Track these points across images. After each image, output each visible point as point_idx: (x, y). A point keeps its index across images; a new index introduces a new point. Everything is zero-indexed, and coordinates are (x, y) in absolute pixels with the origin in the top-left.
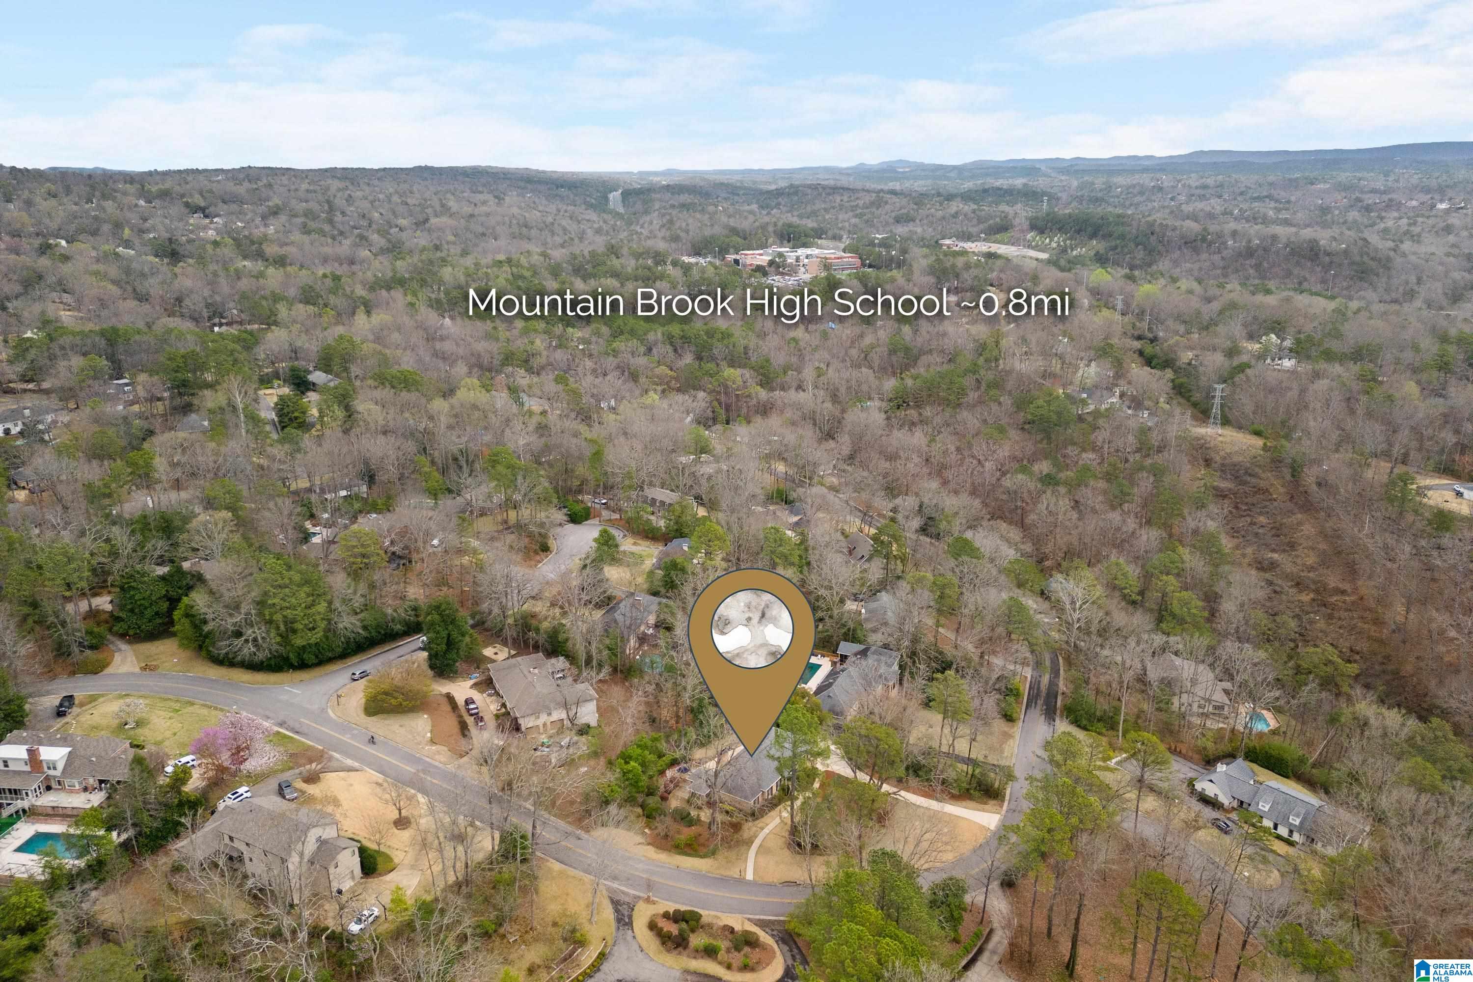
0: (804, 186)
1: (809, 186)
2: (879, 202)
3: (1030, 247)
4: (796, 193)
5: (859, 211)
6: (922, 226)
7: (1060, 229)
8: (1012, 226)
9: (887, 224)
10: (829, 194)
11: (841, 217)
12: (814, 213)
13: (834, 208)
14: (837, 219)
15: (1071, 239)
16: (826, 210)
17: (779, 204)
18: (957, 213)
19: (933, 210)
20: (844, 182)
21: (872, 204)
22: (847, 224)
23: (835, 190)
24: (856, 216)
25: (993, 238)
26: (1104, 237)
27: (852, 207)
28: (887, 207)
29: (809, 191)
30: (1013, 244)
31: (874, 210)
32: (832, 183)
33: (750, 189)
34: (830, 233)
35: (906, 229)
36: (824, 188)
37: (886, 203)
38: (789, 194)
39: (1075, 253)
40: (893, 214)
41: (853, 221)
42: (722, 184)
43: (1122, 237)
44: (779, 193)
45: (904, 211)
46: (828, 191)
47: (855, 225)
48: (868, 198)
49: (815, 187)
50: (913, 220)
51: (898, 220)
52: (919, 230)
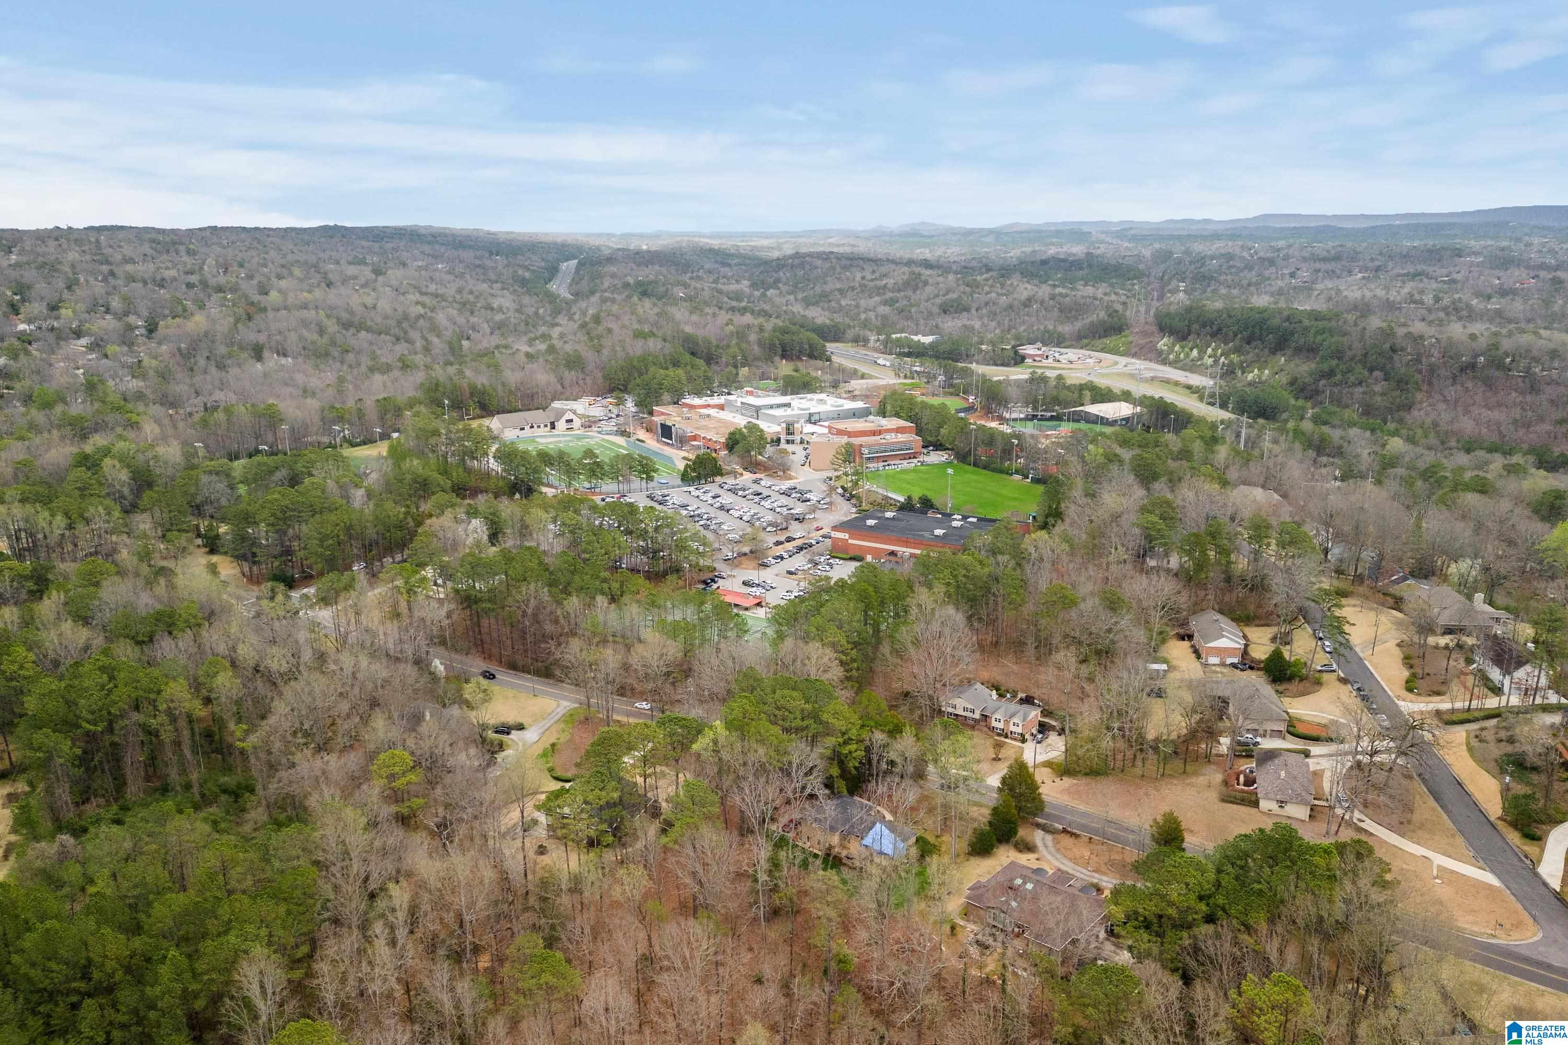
0: (810, 255)
1: (819, 255)
2: (914, 283)
3: (1164, 362)
4: (802, 265)
5: (889, 295)
6: (981, 318)
7: (1214, 335)
8: (1128, 326)
9: (930, 314)
10: (845, 268)
11: (863, 303)
12: (824, 297)
13: (853, 288)
14: (857, 306)
15: (1237, 350)
16: (841, 291)
17: (778, 281)
18: (1029, 299)
19: (993, 295)
20: (863, 248)
21: (907, 284)
22: (872, 315)
23: (852, 261)
24: (885, 303)
25: (1099, 343)
26: (1298, 351)
27: (878, 288)
28: (929, 289)
29: (819, 263)
30: (1134, 355)
31: (910, 293)
32: (848, 250)
33: (745, 257)
34: (850, 334)
35: (959, 323)
36: (839, 257)
37: (926, 283)
38: (792, 266)
39: (1250, 377)
40: (938, 301)
41: (884, 310)
42: (711, 250)
43: (1338, 354)
44: (780, 264)
45: (953, 296)
46: (844, 262)
47: (885, 317)
48: (901, 275)
49: (826, 256)
50: (967, 309)
51: (945, 310)
52: (977, 325)
